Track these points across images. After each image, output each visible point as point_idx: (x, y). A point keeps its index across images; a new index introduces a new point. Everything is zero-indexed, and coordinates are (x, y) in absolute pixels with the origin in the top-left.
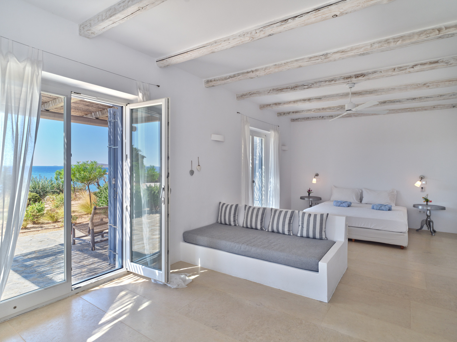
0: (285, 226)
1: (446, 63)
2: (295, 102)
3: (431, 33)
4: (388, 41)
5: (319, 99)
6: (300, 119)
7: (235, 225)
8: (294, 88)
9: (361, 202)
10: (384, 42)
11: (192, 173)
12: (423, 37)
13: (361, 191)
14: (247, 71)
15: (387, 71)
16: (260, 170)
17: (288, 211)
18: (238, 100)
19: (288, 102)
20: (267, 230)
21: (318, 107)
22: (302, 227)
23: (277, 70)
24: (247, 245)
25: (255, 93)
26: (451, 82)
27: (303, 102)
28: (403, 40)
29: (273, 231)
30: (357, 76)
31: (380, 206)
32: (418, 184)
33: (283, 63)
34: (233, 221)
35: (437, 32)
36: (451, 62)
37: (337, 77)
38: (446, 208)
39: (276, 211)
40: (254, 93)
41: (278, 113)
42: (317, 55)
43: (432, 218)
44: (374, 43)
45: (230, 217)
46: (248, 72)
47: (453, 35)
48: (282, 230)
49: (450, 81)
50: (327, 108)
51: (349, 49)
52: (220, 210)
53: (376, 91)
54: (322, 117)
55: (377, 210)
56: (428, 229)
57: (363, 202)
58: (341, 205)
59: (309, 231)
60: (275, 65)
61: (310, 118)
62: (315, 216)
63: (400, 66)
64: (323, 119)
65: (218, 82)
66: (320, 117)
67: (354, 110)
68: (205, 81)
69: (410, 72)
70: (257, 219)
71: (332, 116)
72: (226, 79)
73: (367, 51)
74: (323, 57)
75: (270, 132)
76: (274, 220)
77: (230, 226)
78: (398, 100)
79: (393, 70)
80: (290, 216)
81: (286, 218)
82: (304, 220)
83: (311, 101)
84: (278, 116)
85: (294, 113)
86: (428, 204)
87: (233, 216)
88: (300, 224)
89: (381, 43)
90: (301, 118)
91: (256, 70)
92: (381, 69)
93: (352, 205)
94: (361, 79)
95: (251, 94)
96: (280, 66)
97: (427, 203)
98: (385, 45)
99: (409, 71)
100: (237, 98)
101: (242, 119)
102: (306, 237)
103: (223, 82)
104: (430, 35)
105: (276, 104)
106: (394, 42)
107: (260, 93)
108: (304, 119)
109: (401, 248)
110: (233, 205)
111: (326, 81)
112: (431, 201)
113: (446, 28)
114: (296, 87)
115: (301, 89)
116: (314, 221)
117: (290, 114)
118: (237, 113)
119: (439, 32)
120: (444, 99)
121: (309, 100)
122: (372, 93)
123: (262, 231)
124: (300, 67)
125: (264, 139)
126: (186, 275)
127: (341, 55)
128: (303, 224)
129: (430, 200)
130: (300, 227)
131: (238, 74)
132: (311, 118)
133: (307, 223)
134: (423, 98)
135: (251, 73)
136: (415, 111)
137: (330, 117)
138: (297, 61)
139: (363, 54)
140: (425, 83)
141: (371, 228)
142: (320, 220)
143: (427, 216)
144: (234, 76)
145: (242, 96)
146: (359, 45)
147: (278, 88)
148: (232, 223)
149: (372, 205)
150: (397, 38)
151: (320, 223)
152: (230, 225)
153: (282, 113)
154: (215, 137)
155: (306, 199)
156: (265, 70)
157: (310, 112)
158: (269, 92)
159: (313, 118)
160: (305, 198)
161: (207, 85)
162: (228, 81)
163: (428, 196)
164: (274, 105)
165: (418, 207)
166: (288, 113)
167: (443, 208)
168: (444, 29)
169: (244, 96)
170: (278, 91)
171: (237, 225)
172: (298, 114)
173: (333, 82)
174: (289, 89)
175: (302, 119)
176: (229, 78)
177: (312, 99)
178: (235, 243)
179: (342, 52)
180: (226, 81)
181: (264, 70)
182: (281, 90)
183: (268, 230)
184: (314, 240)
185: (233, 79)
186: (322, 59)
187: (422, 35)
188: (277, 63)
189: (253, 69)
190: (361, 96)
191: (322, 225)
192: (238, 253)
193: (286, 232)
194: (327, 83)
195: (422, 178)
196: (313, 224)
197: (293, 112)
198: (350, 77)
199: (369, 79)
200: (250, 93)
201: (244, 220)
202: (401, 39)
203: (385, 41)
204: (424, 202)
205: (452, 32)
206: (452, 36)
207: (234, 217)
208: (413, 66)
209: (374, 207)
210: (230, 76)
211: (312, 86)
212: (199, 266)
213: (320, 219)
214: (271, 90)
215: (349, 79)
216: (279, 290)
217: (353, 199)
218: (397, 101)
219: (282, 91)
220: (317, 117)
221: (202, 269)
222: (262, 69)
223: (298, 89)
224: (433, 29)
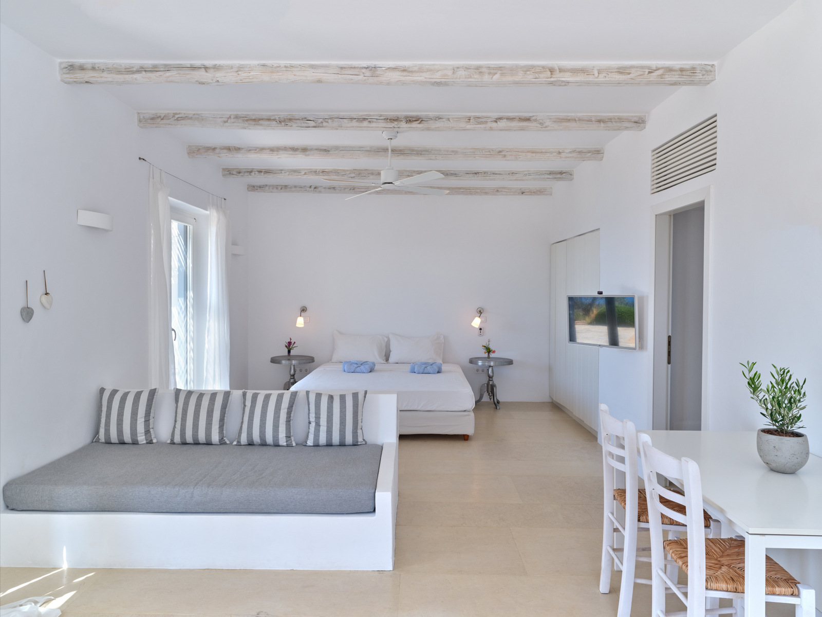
0: (280, 428)
1: (541, 124)
2: (274, 150)
3: (540, 72)
4: (480, 70)
5: (325, 151)
6: (267, 188)
7: (150, 442)
8: (284, 121)
9: (387, 360)
10: (473, 69)
11: (27, 314)
12: (530, 77)
13: (386, 340)
14: (191, 65)
15: (458, 119)
16: (182, 300)
17: (283, 394)
18: (141, 127)
19: (257, 148)
20: (235, 443)
21: (314, 168)
22: (318, 425)
23: (266, 78)
24: (208, 487)
25: (191, 118)
26: (534, 155)
27: (291, 152)
28: (502, 74)
29: (251, 444)
30: (410, 120)
31: (424, 366)
32: (477, 322)
33: (282, 65)
34: (143, 431)
35: (549, 73)
36: (547, 124)
37: (373, 116)
38: (514, 362)
39: (256, 397)
40: (186, 118)
41: (224, 170)
42: (357, 66)
43: (496, 381)
44: (458, 68)
45: (136, 423)
46: (193, 68)
47: (567, 84)
48: (274, 437)
49: (533, 152)
50: (331, 172)
51: (416, 69)
52: (104, 409)
53: (427, 151)
54: (315, 188)
55: (419, 373)
56: (490, 399)
57: (391, 359)
58: (358, 369)
59: (332, 432)
60: (264, 65)
61: (289, 187)
62: (343, 398)
63: (477, 114)
64: (316, 191)
65: (105, 74)
66: (310, 187)
67: (397, 183)
68: (61, 63)
69: (491, 129)
70: (212, 420)
71: (334, 188)
72: (129, 71)
73: (447, 80)
74: (368, 73)
75: (208, 212)
76: (253, 417)
77: (135, 446)
78: (452, 172)
79: (467, 120)
80: (289, 404)
81: (280, 410)
82: (319, 409)
83: (307, 153)
84: (224, 175)
85: (262, 174)
86: (491, 356)
87: (144, 420)
88: (312, 419)
89: (469, 70)
90: (270, 186)
91: (216, 68)
92: (449, 115)
93: (376, 368)
94: (417, 127)
95: (179, 118)
96: (275, 69)
97: (489, 355)
98: (475, 76)
99: (490, 127)
100: (140, 121)
101: (151, 176)
102: (325, 444)
103: (121, 78)
104: (540, 75)
105: (230, 149)
106: (489, 73)
107: (203, 120)
108: (277, 188)
109: (465, 438)
110: (142, 391)
111: (352, 119)
112: (494, 352)
113: (561, 70)
114: (290, 120)
115: (301, 127)
116: (340, 409)
117: (253, 174)
118: (140, 159)
119: (552, 74)
120: (516, 180)
121: (304, 150)
122: (421, 154)
123: (224, 446)
124: (319, 81)
125: (191, 227)
126: (36, 602)
127: (402, 76)
128: (318, 417)
129: (493, 350)
130: (313, 425)
131: (166, 65)
132: (291, 188)
133: (328, 416)
134: (489, 174)
135: (202, 72)
136: (471, 194)
137: (329, 188)
138: (313, 67)
139: (438, 84)
140: (501, 150)
141: (418, 409)
142: (353, 406)
143: (489, 377)
144: (154, 69)
145: (152, 119)
146: (434, 65)
147: (248, 115)
148: (141, 438)
149: (412, 364)
150: (494, 69)
151: (353, 412)
152: (135, 443)
153: (233, 169)
154: (87, 218)
155: (283, 362)
156: (240, 73)
157: (296, 174)
158: (226, 120)
159: (295, 187)
160: (281, 360)
161: (68, 76)
162: (136, 79)
163: (491, 343)
164: (225, 151)
165: (477, 364)
166: (248, 172)
167: (510, 362)
168: (558, 72)
169: (159, 120)
170: (250, 122)
171: (155, 441)
172: (270, 176)
173: (365, 124)
174: (274, 122)
175: (273, 188)
176: (138, 71)
177: (311, 150)
178: (176, 485)
179: (404, 71)
180: (128, 77)
181: (237, 71)
182: (255, 121)
183: (239, 442)
184: (343, 448)
185: (149, 74)
186: (366, 75)
187: (528, 72)
188: (268, 62)
189: (208, 63)
190: (402, 157)
191: (358, 416)
192: (184, 511)
193: (282, 441)
194: (354, 123)
195: (480, 312)
196: (340, 417)
197: (260, 172)
198: (396, 119)
199: (428, 129)
200: (177, 116)
201: (174, 427)
202: (499, 72)
203: (475, 69)
204: (485, 353)
205: (568, 79)
206: (565, 85)
207: (147, 421)
208: (497, 119)
209: (414, 369)
210: (142, 68)
211: (325, 124)
212: (65, 566)
213: (353, 403)
214: (230, 117)
215: (396, 123)
216: (293, 572)
217: (374, 356)
218: (452, 174)
219: (257, 124)
220: (305, 186)
221: (75, 572)
222: (232, 68)
223: (295, 125)
224: (543, 67)
